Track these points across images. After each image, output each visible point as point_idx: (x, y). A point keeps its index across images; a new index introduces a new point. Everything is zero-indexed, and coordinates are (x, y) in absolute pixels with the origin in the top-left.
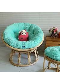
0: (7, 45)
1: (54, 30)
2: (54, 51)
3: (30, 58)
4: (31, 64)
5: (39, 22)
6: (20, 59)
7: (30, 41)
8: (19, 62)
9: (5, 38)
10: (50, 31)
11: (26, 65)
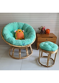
0: (10, 44)
1: (42, 28)
2: (46, 45)
3: (28, 52)
4: (29, 56)
5: (30, 21)
6: (20, 53)
7: (28, 39)
8: (20, 56)
9: (7, 38)
10: (39, 29)
11: (25, 57)
